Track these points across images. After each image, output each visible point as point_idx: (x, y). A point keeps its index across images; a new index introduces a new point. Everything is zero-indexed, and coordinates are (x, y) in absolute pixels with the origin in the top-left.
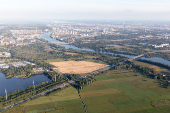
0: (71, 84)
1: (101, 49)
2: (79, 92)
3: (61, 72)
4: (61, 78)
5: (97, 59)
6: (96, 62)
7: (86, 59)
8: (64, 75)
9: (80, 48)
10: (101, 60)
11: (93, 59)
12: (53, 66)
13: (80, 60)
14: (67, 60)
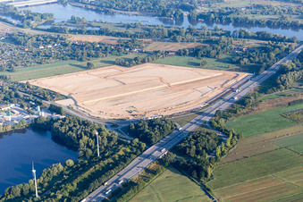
0: (161, 162)
1: (186, 14)
2: (206, 190)
3: (95, 113)
4: (110, 139)
5: (195, 53)
6: (197, 65)
7: (154, 56)
8: (113, 125)
9: (106, 12)
10: (208, 55)
11: (178, 53)
12: (53, 95)
13: (136, 61)
14: (89, 67)
